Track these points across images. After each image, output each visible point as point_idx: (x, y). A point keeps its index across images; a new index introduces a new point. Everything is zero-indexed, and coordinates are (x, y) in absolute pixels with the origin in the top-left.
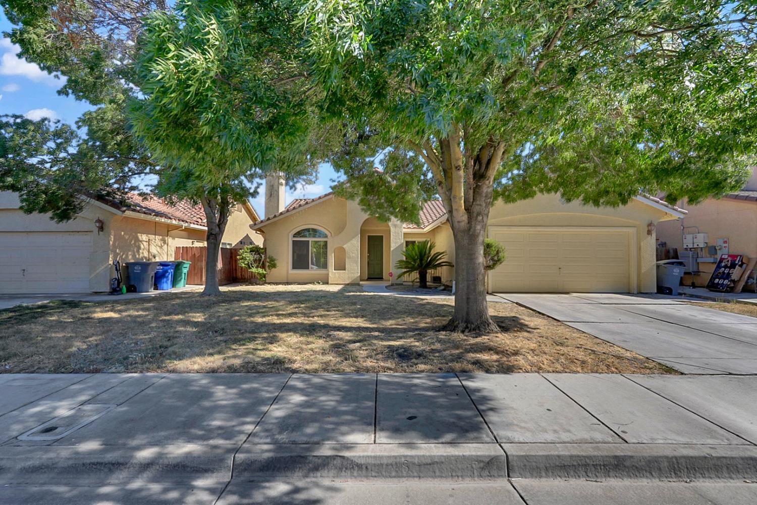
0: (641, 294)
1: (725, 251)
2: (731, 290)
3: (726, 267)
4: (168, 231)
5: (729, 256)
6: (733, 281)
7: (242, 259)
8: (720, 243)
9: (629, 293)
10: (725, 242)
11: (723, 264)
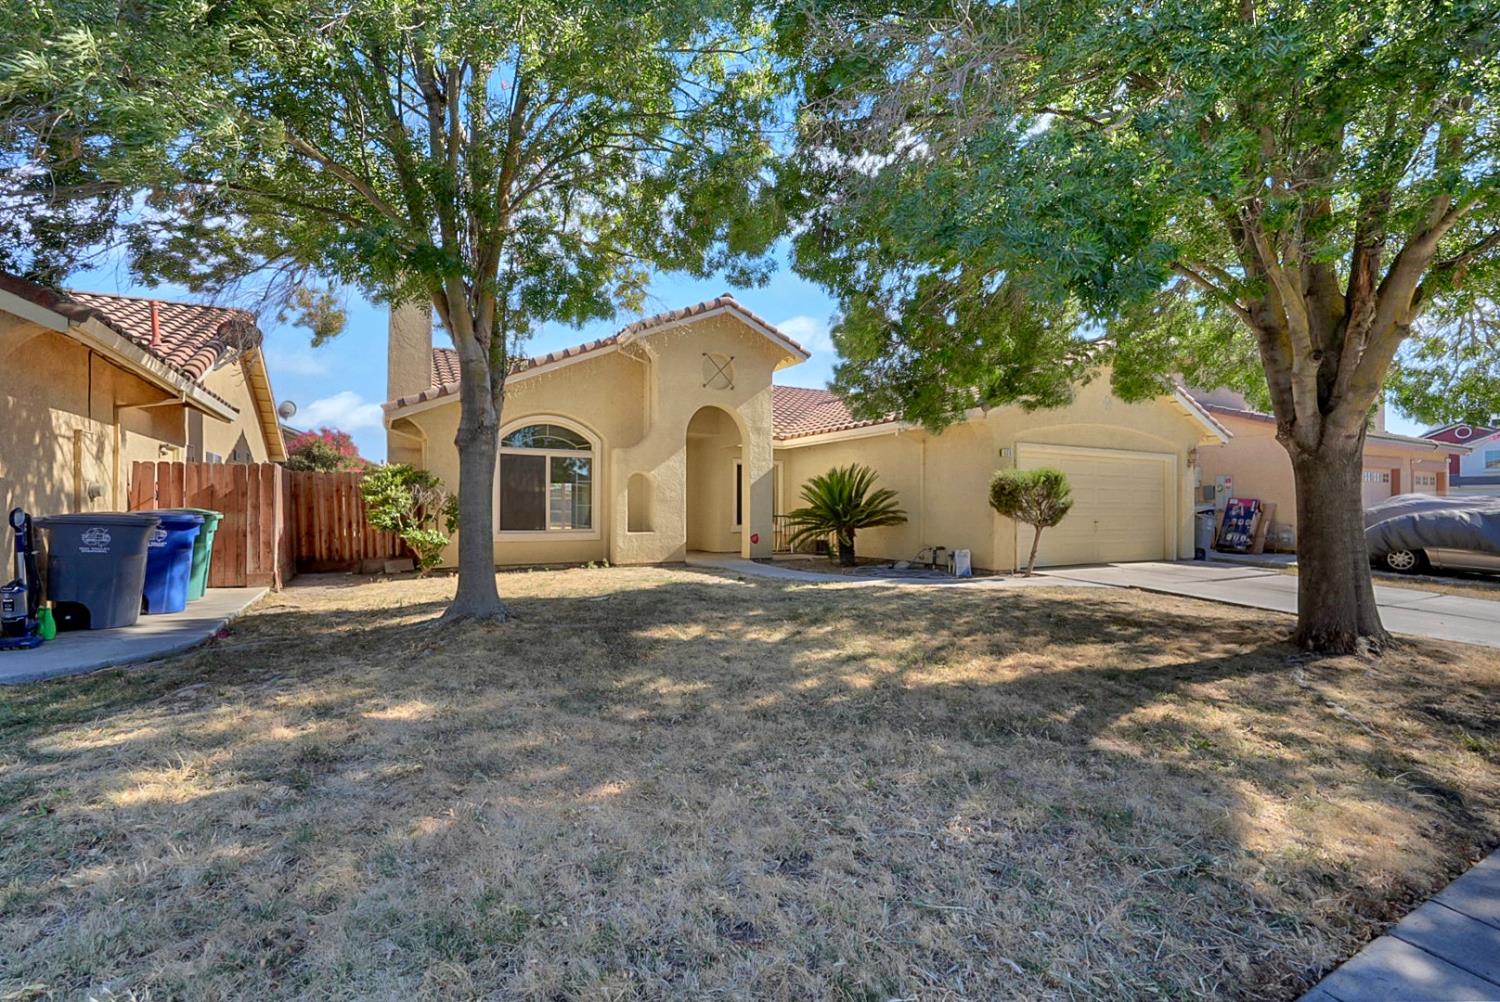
0: (1180, 560)
1: (1228, 494)
2: (1249, 549)
3: (1238, 517)
4: (116, 407)
5: (1240, 500)
6: (1250, 537)
7: (385, 501)
8: (1221, 480)
9: (1164, 560)
10: (1228, 481)
11: (1233, 513)
